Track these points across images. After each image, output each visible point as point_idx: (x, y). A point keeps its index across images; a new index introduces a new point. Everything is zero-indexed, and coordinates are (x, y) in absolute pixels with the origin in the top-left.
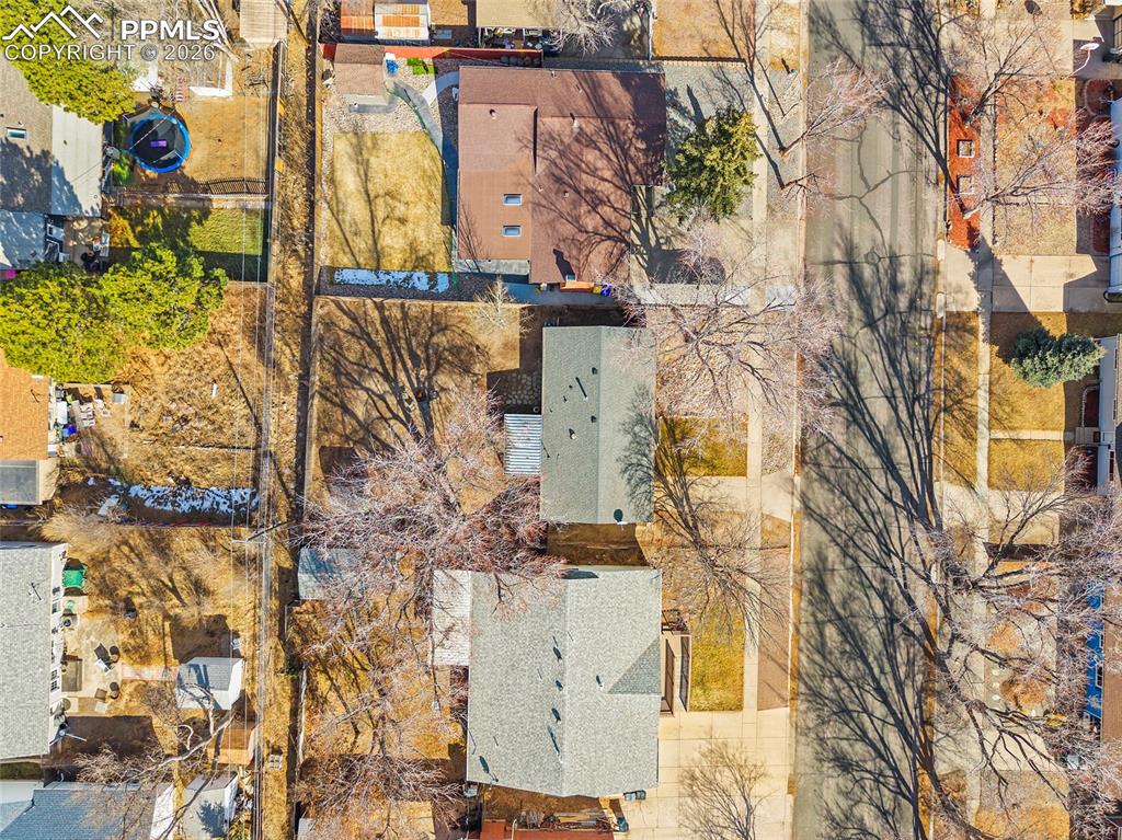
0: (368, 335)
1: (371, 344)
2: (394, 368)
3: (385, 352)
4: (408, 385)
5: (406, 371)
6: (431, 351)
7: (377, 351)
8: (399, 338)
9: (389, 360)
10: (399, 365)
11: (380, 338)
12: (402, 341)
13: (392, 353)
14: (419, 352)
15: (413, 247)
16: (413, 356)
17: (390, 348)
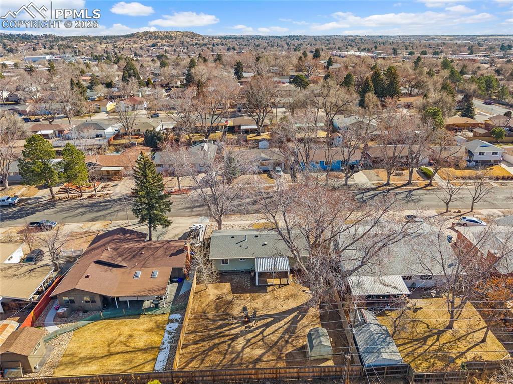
0: (204, 351)
1: (211, 349)
2: (228, 336)
3: (217, 341)
4: (240, 328)
5: (230, 330)
6: (218, 319)
7: (216, 346)
8: (209, 334)
9: (223, 339)
10: (227, 333)
11: (207, 344)
12: (211, 333)
13: (218, 338)
14: (219, 324)
15: (149, 331)
16: (221, 327)
17: (215, 339)
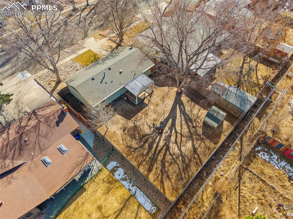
0: (161, 171)
1: (163, 166)
2: (162, 149)
3: (160, 158)
4: (162, 139)
5: (158, 144)
6: (142, 144)
7: (163, 161)
8: (150, 158)
9: (161, 153)
10: (159, 148)
11: (158, 165)
12: (150, 156)
13: (158, 155)
14: (147, 147)
15: (108, 191)
16: (150, 147)
17: (157, 158)
